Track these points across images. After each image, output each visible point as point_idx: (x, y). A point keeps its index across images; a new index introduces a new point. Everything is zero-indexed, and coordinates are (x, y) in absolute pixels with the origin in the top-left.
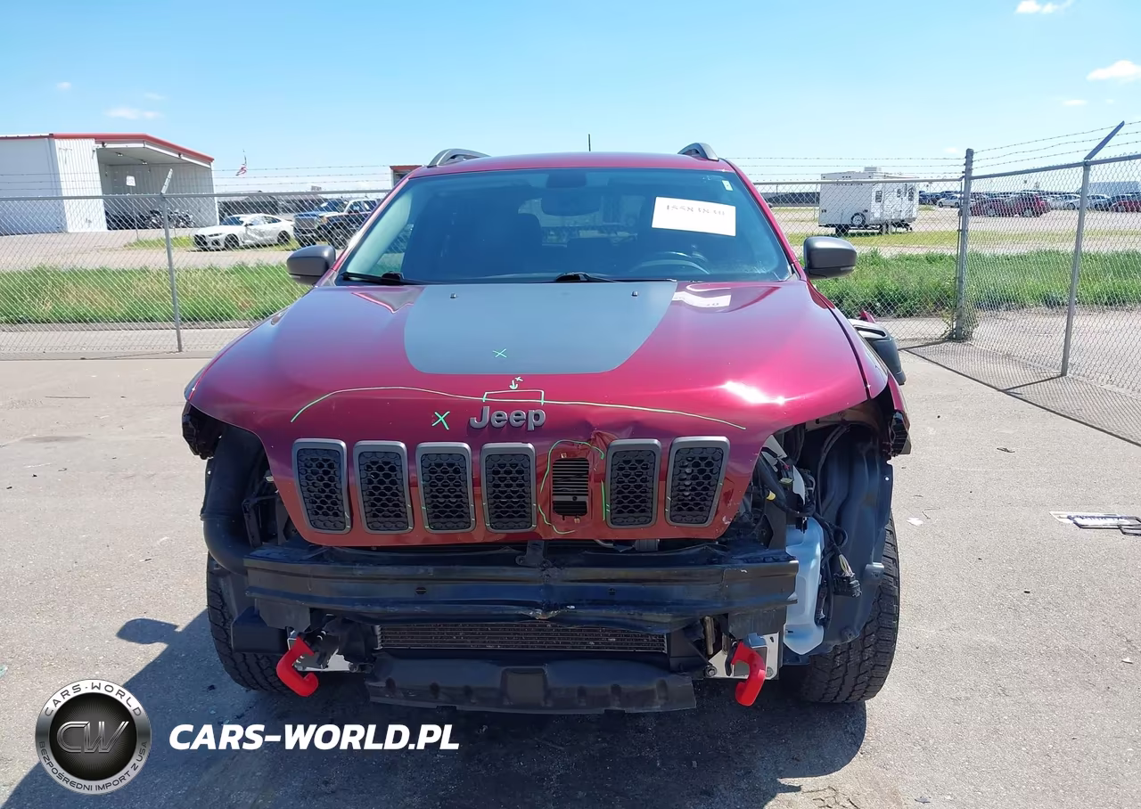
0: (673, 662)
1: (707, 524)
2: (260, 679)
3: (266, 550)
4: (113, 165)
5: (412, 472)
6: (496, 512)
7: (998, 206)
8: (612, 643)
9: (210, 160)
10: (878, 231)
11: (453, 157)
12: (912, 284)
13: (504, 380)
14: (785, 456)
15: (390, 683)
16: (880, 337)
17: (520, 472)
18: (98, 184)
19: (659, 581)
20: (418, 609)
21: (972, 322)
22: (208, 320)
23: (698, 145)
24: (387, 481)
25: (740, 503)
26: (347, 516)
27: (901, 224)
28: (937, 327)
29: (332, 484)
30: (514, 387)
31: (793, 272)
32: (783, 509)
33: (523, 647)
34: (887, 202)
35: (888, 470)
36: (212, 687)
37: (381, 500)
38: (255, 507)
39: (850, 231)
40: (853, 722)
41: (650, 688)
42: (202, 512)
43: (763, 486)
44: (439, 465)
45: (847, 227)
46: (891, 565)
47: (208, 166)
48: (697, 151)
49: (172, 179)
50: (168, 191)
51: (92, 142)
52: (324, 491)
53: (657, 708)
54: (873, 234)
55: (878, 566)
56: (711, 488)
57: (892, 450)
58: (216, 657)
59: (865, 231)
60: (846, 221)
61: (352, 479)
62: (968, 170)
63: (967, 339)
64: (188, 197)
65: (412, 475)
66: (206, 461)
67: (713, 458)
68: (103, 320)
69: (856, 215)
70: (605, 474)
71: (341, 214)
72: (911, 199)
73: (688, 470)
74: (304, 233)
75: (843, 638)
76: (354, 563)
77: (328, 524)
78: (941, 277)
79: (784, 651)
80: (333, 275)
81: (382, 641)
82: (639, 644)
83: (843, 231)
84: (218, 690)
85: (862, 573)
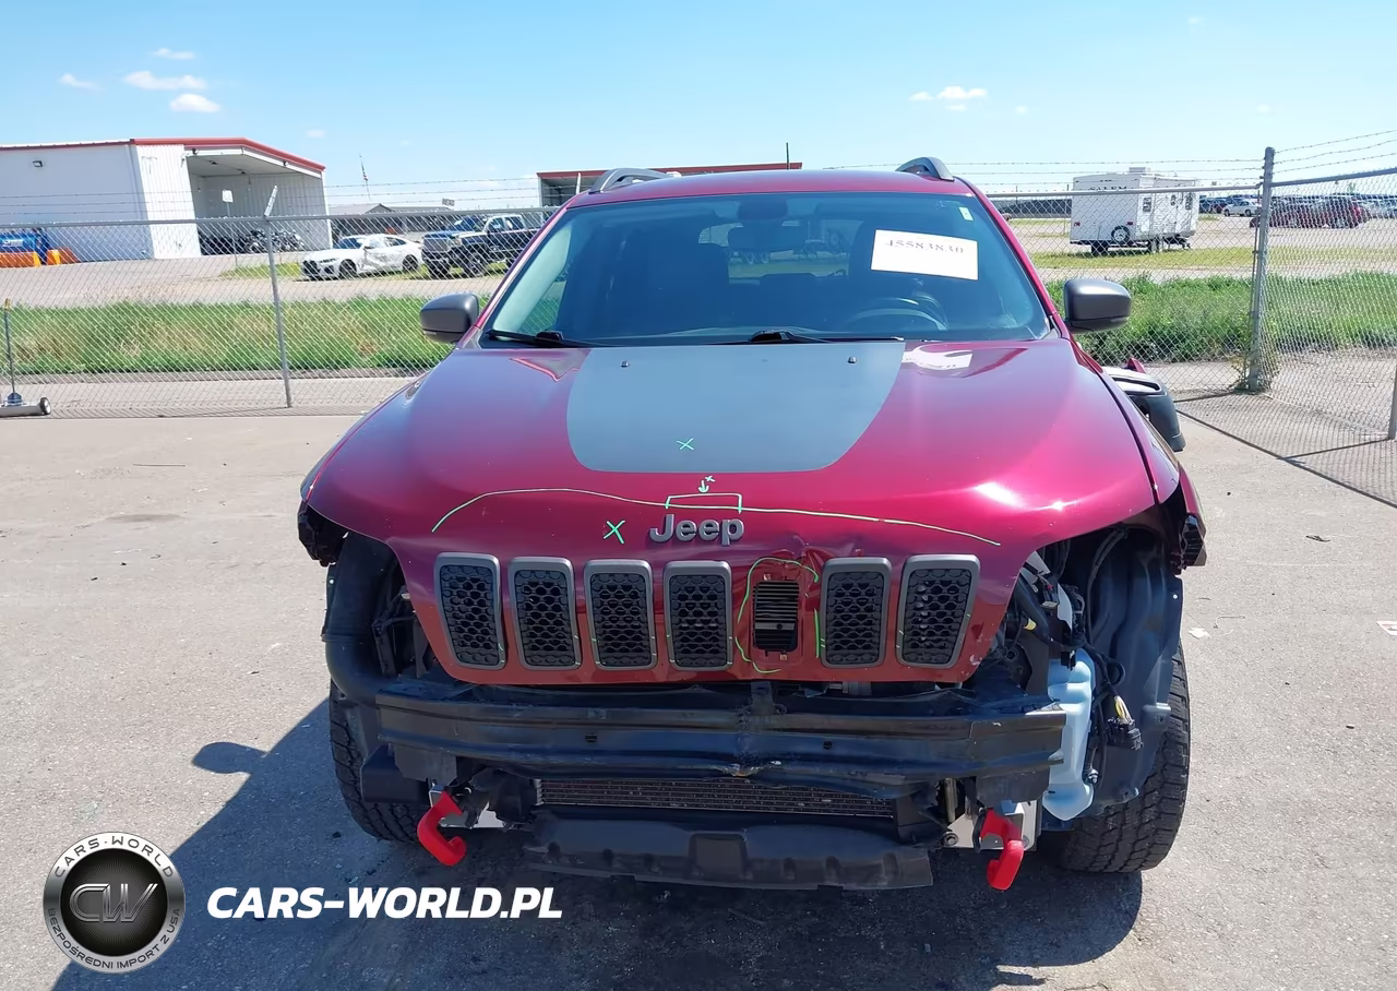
0: (902, 832)
1: (949, 665)
2: (394, 828)
3: (404, 682)
4: (206, 177)
5: (579, 594)
6: (682, 646)
7: (1302, 215)
8: (828, 804)
9: (320, 169)
10: (1146, 249)
11: (620, 180)
12: (1194, 319)
13: (692, 481)
14: (1048, 572)
15: (554, 849)
16: (1152, 390)
17: (713, 597)
18: (190, 205)
19: (888, 734)
20: (587, 760)
21: (1272, 368)
22: (321, 367)
23: (927, 159)
24: (549, 607)
25: (993, 639)
26: (501, 648)
27: (1176, 239)
28: (1225, 374)
29: (483, 609)
30: (703, 489)
31: (1052, 327)
32: (1046, 641)
33: (715, 806)
34: (1157, 212)
35: (1177, 586)
36: (337, 835)
37: (542, 629)
38: (388, 628)
39: (1110, 249)
40: (1128, 897)
41: (876, 862)
42: (323, 632)
43: (1020, 613)
44: (612, 588)
45: (1105, 244)
46: (1180, 705)
47: (318, 176)
48: (927, 168)
49: (276, 199)
50: (272, 213)
51: (181, 148)
52: (472, 618)
53: (883, 885)
54: (1139, 253)
55: (1163, 707)
56: (955, 620)
57: (1182, 562)
58: (339, 797)
59: (1128, 249)
60: (1106, 237)
61: (506, 603)
62: (1268, 175)
63: (1264, 391)
64: (297, 219)
65: (582, 597)
66: (327, 568)
67: (958, 583)
68: (197, 368)
69: (1116, 229)
70: (819, 600)
71: (478, 234)
72: (1189, 207)
73: (925, 598)
74: (432, 258)
75: (1117, 797)
76: (510, 702)
77: (478, 657)
78: (1229, 310)
79: (1044, 816)
80: (476, 334)
81: (543, 796)
82: (861, 807)
83: (1100, 250)
84: (344, 838)
85: (1141, 718)
